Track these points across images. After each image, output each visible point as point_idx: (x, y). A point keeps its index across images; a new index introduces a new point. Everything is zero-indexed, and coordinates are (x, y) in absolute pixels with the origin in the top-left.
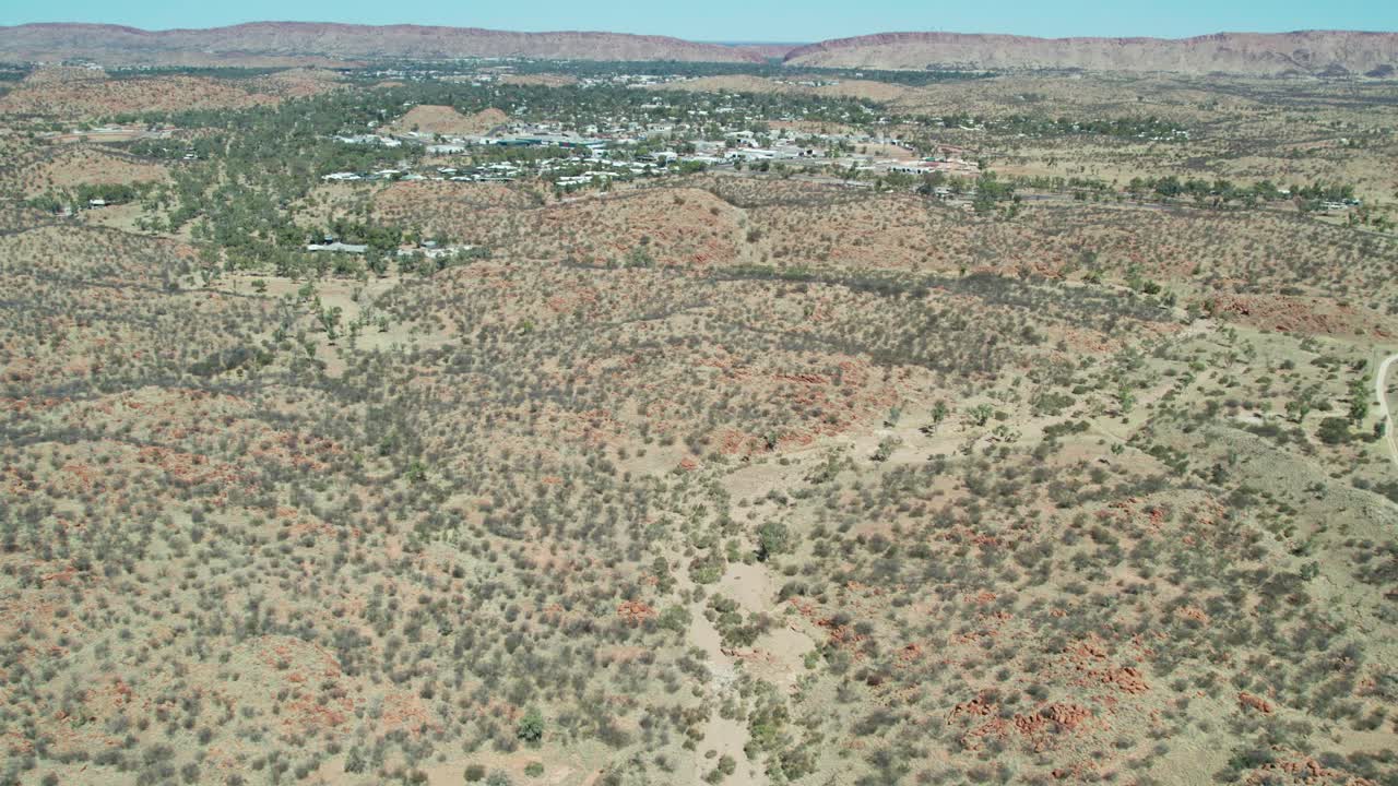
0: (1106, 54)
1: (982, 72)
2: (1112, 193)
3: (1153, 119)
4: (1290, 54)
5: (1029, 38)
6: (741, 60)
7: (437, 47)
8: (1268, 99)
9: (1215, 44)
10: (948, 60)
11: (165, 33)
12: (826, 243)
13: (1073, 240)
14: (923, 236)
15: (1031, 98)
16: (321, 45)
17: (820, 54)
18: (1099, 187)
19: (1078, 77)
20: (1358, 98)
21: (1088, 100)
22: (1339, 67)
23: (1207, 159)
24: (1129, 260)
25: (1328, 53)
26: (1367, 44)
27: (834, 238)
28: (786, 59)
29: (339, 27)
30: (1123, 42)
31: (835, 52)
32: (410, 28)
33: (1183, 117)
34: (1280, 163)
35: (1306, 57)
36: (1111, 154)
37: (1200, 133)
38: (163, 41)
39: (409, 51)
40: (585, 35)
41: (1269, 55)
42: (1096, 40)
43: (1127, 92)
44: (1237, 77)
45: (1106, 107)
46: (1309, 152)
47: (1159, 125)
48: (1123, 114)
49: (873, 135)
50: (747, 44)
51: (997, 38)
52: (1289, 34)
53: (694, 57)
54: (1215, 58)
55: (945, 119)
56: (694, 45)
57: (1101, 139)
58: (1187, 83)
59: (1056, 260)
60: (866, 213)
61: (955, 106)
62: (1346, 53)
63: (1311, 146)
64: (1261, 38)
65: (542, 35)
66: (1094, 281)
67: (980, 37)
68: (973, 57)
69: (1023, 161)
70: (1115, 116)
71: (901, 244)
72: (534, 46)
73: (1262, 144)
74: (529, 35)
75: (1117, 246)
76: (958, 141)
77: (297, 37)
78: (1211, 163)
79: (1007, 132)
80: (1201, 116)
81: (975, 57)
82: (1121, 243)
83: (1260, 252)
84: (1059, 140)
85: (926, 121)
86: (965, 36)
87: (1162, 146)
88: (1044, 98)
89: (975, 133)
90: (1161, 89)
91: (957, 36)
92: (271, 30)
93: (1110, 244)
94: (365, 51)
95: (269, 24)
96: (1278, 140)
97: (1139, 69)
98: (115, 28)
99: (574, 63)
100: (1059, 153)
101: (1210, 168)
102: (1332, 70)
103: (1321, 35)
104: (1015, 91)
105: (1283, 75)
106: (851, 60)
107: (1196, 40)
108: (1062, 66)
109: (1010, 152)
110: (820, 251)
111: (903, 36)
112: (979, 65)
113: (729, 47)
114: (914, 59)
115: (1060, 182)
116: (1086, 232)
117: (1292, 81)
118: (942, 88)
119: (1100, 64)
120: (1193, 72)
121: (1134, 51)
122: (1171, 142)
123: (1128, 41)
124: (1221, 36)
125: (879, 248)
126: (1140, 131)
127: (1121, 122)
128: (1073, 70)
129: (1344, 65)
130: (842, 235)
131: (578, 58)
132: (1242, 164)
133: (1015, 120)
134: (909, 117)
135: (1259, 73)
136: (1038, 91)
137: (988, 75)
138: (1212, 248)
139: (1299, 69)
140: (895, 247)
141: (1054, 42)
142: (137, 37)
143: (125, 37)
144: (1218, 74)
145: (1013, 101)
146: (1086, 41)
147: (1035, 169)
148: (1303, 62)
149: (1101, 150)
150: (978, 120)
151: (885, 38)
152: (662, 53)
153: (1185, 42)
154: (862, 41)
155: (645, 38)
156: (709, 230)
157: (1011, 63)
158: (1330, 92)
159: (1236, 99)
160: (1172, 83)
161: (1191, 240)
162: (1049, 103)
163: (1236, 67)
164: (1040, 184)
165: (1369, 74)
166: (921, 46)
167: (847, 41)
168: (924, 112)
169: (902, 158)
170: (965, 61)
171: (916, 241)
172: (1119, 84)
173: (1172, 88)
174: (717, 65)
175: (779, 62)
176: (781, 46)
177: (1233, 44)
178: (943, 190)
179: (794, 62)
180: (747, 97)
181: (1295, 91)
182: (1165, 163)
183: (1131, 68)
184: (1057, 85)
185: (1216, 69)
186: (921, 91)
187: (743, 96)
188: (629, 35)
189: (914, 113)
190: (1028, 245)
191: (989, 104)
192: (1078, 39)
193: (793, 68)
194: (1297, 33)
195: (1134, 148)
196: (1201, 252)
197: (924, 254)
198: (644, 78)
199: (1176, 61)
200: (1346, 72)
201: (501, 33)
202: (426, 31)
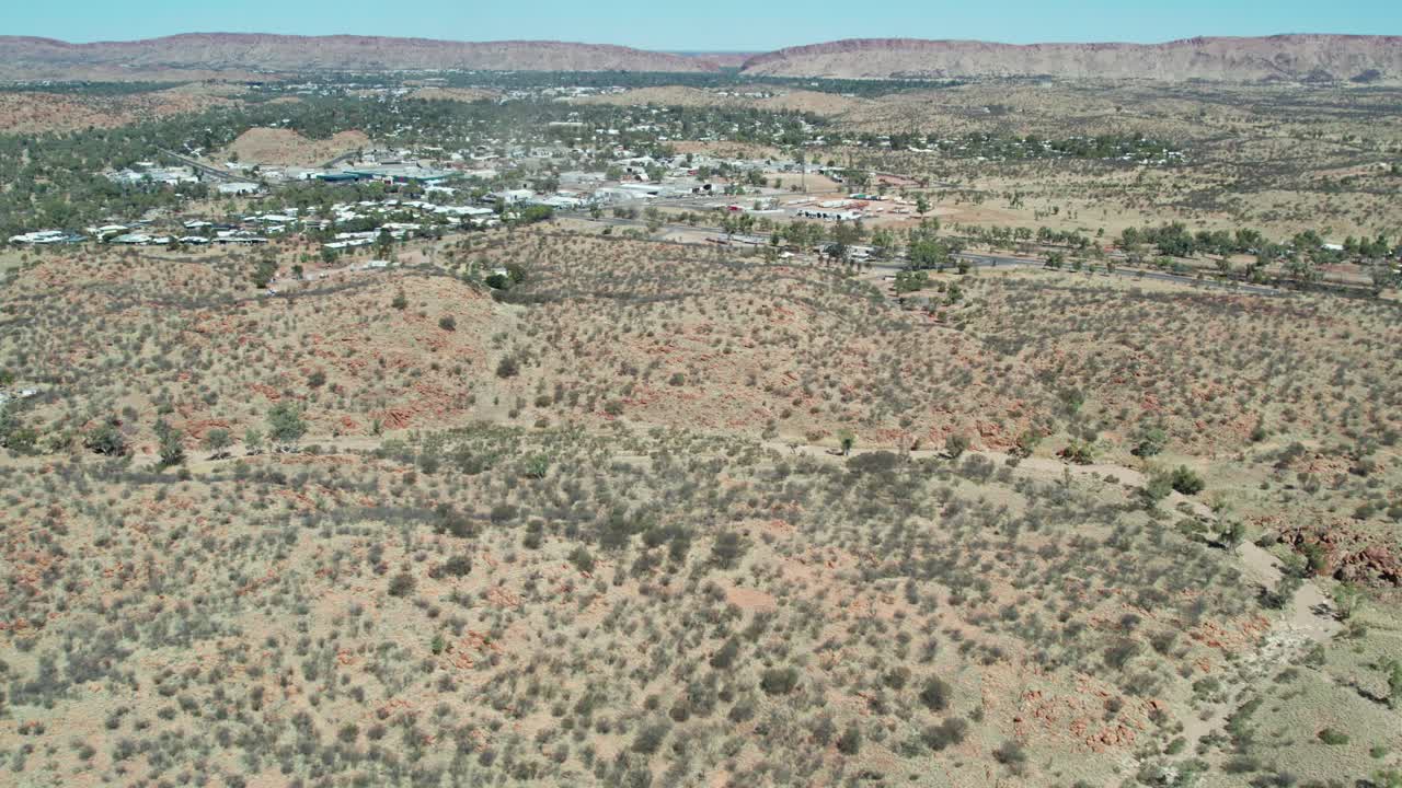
0: (1076, 60)
1: (947, 81)
2: (1098, 253)
3: (1139, 136)
4: (1272, 59)
5: (997, 45)
6: (695, 70)
7: (375, 58)
8: (1258, 110)
9: (1192, 49)
10: (912, 67)
11: (92, 45)
12: (628, 378)
13: (1042, 363)
14: (791, 365)
15: (997, 110)
16: (254, 57)
17: (777, 62)
18: (1077, 243)
19: (1050, 85)
20: (1356, 107)
21: (1061, 111)
22: (1322, 72)
23: (1215, 193)
24: (1138, 410)
25: (1311, 57)
26: (1351, 47)
27: (642, 368)
28: (744, 68)
29: (275, 38)
30: (1096, 47)
31: (793, 60)
32: (348, 38)
33: (1175, 133)
34: (1313, 198)
35: (1288, 62)
36: (1092, 185)
37: (1197, 155)
38: (87, 54)
39: (347, 63)
40: (532, 44)
41: (1249, 60)
42: (1067, 46)
43: (1103, 101)
44: (1216, 83)
45: (1082, 121)
46: (1343, 181)
47: (1146, 145)
48: (1101, 131)
49: (800, 160)
50: (705, 54)
51: (966, 44)
52: (1270, 38)
53: (647, 67)
54: (1193, 63)
55: (892, 139)
56: (646, 54)
57: (1079, 164)
58: (1167, 91)
59: (1015, 415)
60: (703, 320)
61: (906, 123)
62: (1329, 56)
63: (1344, 173)
64: (1241, 43)
65: (487, 45)
66: (1081, 458)
67: (945, 44)
68: (940, 64)
69: (979, 198)
70: (1094, 132)
71: (752, 383)
72: (478, 56)
73: (1280, 171)
74: (473, 45)
75: (1117, 380)
76: (900, 169)
77: (229, 50)
78: (1221, 199)
79: (964, 154)
80: (1193, 131)
81: (941, 64)
82: (1123, 373)
83: (1358, 392)
84: (1026, 167)
85: (871, 140)
86: (932, 42)
87: (1154, 173)
88: (1011, 109)
89: (924, 157)
90: (1140, 98)
91: (922, 43)
92: (200, 42)
93: (1105, 373)
94: (300, 63)
95: (198, 35)
96: (1298, 164)
97: (1113, 76)
98: (37, 40)
99: (519, 74)
100: (1026, 184)
101: (1224, 207)
102: (1315, 75)
103: (1301, 39)
104: (979, 102)
105: (1265, 81)
106: (811, 68)
107: (1172, 45)
108: (1032, 74)
109: (965, 184)
110: (613, 396)
111: (865, 43)
112: (946, 73)
113: (684, 57)
114: (876, 67)
115: (1026, 234)
116: (1065, 347)
117: (1277, 88)
118: (898, 100)
119: (1072, 71)
120: (1171, 78)
121: (1106, 56)
122: (1165, 167)
123: (1102, 47)
124: (1199, 41)
125: (713, 391)
126: (1124, 151)
127: (1101, 141)
128: (1043, 77)
129: (1328, 71)
130: (655, 365)
131: (524, 68)
132: (1264, 201)
133: (976, 138)
134: (851, 136)
135: (1239, 79)
136: (1006, 102)
137: (953, 83)
138: (1277, 382)
139: (1281, 75)
140: (740, 390)
141: (1023, 48)
142: (62, 50)
143: (48, 49)
144: (1197, 81)
145: (977, 116)
146: (1058, 47)
147: (994, 213)
148: (1285, 67)
149: (1078, 179)
150: (931, 140)
151: (847, 45)
152: (613, 63)
153: (1161, 47)
154: (823, 49)
155: (595, 48)
156: (429, 358)
157: (980, 71)
158: (1324, 100)
159: (1225, 109)
160: (1151, 91)
161: (1240, 365)
162: (1013, 117)
163: (1216, 73)
164: (998, 238)
165: (1356, 79)
166: (884, 54)
167: (807, 49)
168: (870, 130)
169: (826, 195)
170: (930, 68)
171: (775, 377)
172: (1093, 92)
173: (1154, 97)
174: (668, 75)
175: (737, 71)
176: (742, 54)
177: (1210, 49)
178: (859, 251)
179: (752, 71)
180: (676, 111)
181: (1283, 99)
182: (1162, 199)
183: (1104, 75)
184: (1025, 94)
185: (1195, 75)
186: (873, 103)
187: (672, 110)
188: (577, 45)
189: (859, 130)
190: (967, 380)
191: (946, 119)
192: (1050, 45)
193: (748, 77)
194: (1279, 37)
195: (1119, 176)
196: (1260, 392)
197: (787, 403)
198: (579, 89)
199: (1151, 67)
200: (1329, 78)
201: (444, 43)
202: (365, 41)
